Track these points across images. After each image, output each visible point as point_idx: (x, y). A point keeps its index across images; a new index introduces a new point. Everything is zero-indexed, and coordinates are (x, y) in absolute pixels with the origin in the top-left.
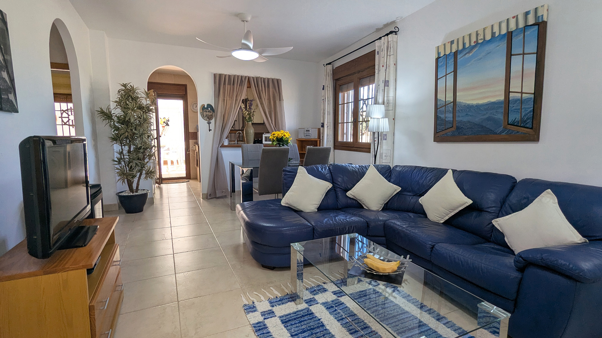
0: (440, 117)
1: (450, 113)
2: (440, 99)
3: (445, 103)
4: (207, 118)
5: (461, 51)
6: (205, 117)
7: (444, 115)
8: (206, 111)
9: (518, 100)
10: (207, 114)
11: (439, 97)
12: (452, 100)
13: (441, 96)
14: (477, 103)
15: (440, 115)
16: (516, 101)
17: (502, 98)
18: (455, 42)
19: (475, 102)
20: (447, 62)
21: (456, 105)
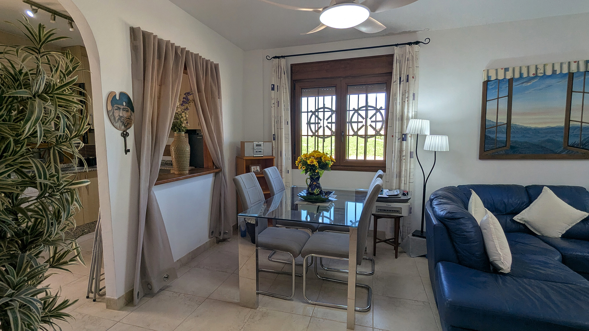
0: (490, 137)
1: (503, 133)
2: (489, 119)
3: (496, 124)
4: (121, 123)
5: (518, 80)
6: (118, 121)
7: (495, 135)
8: (119, 108)
9: (578, 127)
10: (121, 115)
11: (488, 117)
12: (506, 122)
13: (491, 117)
14: (535, 127)
15: (488, 135)
16: (575, 128)
17: (563, 124)
18: (511, 70)
19: (533, 126)
20: (500, 86)
21: (510, 127)
